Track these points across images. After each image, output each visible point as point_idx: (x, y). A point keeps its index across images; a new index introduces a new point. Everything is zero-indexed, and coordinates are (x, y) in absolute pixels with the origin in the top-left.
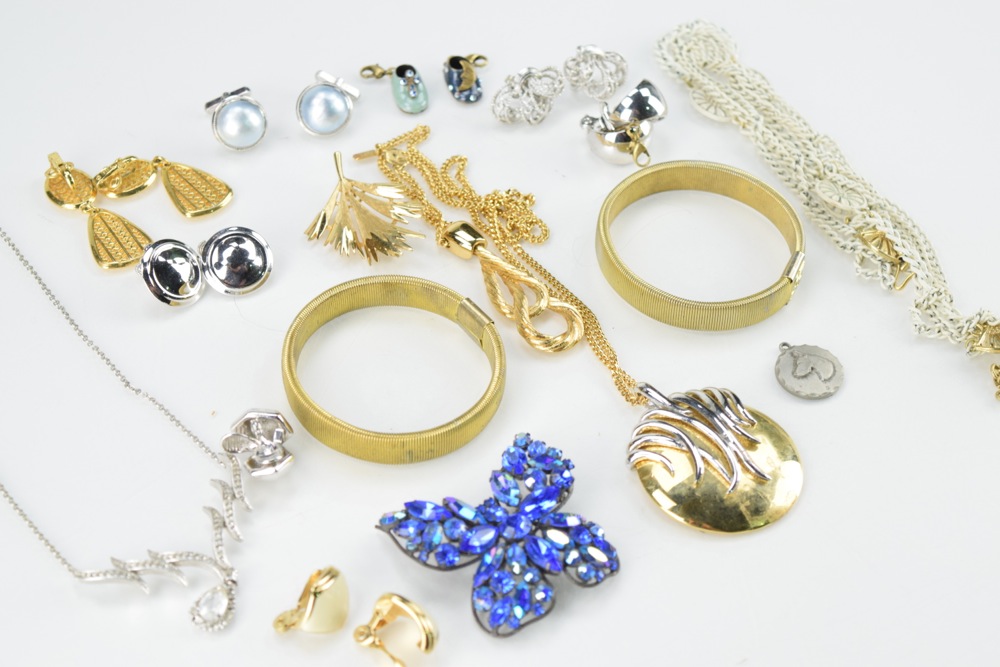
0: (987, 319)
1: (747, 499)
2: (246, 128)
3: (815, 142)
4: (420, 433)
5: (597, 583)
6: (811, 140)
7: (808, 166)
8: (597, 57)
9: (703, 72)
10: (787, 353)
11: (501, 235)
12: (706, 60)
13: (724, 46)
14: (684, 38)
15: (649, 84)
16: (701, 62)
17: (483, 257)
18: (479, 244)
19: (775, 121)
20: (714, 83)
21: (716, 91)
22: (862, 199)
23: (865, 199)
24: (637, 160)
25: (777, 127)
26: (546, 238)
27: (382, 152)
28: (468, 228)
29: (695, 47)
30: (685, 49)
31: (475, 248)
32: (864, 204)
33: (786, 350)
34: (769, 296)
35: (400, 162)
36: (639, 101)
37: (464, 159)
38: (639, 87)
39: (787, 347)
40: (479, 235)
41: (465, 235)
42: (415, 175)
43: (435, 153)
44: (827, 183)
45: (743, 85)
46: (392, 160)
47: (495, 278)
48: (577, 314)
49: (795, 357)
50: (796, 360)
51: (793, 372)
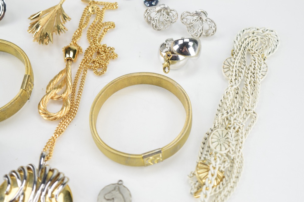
3: (247, 112)
6: (246, 110)
7: (227, 119)
8: (201, 18)
9: (245, 53)
10: (117, 185)
11: (86, 61)
12: (253, 49)
13: (268, 48)
14: (258, 34)
15: (195, 42)
16: (250, 48)
17: (67, 66)
18: (71, 60)
19: (243, 93)
20: (243, 60)
21: (234, 63)
22: (226, 149)
23: (227, 150)
24: (164, 68)
25: (242, 95)
26: (100, 74)
27: (90, 4)
28: (75, 52)
29: (256, 40)
30: (251, 38)
31: (68, 60)
32: (224, 152)
33: (118, 184)
34: (128, 158)
35: (91, 12)
36: (185, 45)
37: (113, 25)
38: (191, 40)
39: (120, 183)
40: (74, 57)
41: (72, 53)
42: (92, 20)
43: (109, 17)
44: (225, 132)
45: (251, 69)
46: (90, 9)
47: (61, 76)
48: (66, 109)
49: (115, 189)
50: (113, 190)
51: (106, 194)
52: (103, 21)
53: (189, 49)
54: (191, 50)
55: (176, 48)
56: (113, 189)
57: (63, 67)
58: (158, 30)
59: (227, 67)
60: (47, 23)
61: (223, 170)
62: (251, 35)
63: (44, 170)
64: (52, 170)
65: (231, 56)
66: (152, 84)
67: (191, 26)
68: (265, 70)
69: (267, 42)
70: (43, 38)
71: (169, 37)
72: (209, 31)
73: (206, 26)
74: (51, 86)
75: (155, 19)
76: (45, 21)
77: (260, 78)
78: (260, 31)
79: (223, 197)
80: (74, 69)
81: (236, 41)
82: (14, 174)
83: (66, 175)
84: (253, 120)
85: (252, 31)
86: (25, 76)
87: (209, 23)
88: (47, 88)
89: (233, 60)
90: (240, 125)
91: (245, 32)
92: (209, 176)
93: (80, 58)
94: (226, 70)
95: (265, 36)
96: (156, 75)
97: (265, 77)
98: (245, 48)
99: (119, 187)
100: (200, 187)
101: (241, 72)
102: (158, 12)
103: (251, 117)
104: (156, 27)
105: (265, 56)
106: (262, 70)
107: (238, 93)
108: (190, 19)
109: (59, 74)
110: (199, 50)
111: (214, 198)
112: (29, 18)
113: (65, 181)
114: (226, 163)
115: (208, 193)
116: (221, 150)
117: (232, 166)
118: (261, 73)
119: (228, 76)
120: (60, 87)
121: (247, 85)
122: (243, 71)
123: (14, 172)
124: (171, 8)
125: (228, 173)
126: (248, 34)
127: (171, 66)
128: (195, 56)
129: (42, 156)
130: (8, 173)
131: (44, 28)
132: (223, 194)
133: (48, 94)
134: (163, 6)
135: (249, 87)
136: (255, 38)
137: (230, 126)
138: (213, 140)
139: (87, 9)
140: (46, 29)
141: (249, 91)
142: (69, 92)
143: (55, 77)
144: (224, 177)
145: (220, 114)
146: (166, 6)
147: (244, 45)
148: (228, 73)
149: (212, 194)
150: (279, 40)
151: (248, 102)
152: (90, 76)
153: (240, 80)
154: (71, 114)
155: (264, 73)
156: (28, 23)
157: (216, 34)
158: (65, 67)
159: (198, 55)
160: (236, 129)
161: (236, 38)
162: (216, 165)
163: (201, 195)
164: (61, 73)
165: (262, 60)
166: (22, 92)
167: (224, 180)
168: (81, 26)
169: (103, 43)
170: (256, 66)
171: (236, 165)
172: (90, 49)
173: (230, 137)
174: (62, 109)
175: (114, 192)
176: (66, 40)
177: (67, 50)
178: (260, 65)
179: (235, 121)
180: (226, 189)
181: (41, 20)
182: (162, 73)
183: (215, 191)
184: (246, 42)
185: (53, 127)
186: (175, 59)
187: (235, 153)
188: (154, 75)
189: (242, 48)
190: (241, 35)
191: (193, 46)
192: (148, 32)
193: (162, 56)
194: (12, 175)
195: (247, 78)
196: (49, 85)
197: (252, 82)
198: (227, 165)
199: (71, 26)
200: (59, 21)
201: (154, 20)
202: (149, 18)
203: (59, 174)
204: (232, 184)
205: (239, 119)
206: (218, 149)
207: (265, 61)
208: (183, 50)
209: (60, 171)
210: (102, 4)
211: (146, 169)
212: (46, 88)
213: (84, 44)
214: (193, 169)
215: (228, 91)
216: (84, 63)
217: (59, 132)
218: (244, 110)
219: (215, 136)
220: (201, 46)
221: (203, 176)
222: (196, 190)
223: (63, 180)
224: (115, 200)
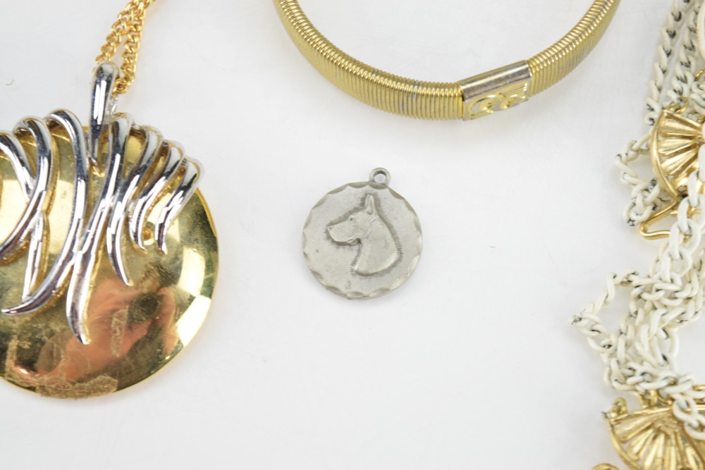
0: (676, 396)
1: (30, 339)
10: (367, 188)
33: (372, 184)
34: (409, 94)
39: (379, 179)
49: (362, 204)
50: (356, 210)
51: (332, 224)
56: (356, 203)
63: (110, 133)
64: (140, 134)
83: (188, 154)
99: (375, 194)
100: (663, 208)
113: (189, 176)
163: (673, 232)
175: (360, 216)
209: (167, 137)
214: (638, 132)
221: (672, 163)
222: (647, 212)
223: (183, 172)
224: (367, 247)
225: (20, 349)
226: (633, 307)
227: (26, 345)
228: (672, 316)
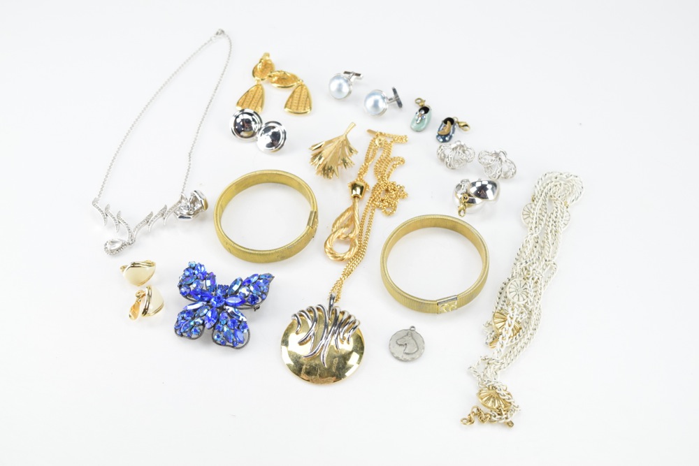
0: (497, 387)
2: (339, 90)
3: (547, 263)
4: (235, 243)
5: (220, 345)
7: (526, 269)
8: (500, 159)
9: (547, 199)
11: (374, 200)
12: (556, 195)
13: (571, 195)
14: (561, 179)
15: (494, 185)
16: (552, 194)
17: (354, 203)
18: (358, 197)
19: (544, 242)
20: (544, 207)
21: (534, 209)
22: (524, 300)
23: (526, 301)
24: (460, 211)
25: (542, 244)
26: (389, 215)
27: (377, 136)
28: (362, 188)
29: (558, 186)
30: (553, 183)
31: (355, 197)
32: (522, 303)
33: (410, 330)
34: (422, 303)
35: (378, 145)
36: (483, 188)
37: (403, 161)
38: (490, 183)
39: (413, 329)
40: (361, 193)
41: (358, 190)
42: (379, 154)
43: (397, 151)
44: (523, 282)
45: (553, 217)
46: (377, 142)
47: (347, 214)
48: (355, 250)
49: (407, 335)
50: (405, 336)
51: (398, 339)
52: (392, 155)
53: (487, 192)
54: (489, 193)
55: (473, 190)
56: (405, 334)
57: (349, 204)
58: (453, 169)
59: (528, 213)
60: (331, 155)
61: (520, 321)
62: (554, 180)
63: (334, 311)
64: (343, 313)
65: (532, 202)
66: (446, 227)
67: (489, 167)
68: (567, 218)
69: (570, 189)
70: (327, 171)
71: (465, 177)
72: (509, 174)
73: (505, 167)
74: (337, 225)
75: (450, 157)
76: (328, 153)
77: (562, 227)
78: (564, 176)
79: (519, 349)
80: (360, 208)
81: (537, 186)
82: (302, 313)
83: (356, 318)
84: (552, 271)
85: (555, 175)
86: (311, 213)
87: (509, 164)
88: (333, 227)
89: (534, 207)
90: (539, 275)
91: (547, 176)
92: (507, 326)
93: (367, 196)
94: (525, 217)
95: (569, 182)
96: (451, 219)
97: (567, 226)
98: (546, 194)
99: (411, 332)
100: (495, 338)
101: (542, 220)
102: (453, 149)
103: (551, 268)
104: (450, 165)
105: (568, 203)
106: (564, 218)
107: (537, 242)
108: (489, 159)
109: (345, 212)
110: (498, 194)
111: (510, 349)
112: (310, 149)
113: (356, 324)
114: (524, 314)
115: (505, 343)
116: (519, 300)
117: (529, 318)
118: (563, 222)
119: (528, 224)
120: (347, 226)
121: (547, 234)
122: (544, 219)
123: (303, 311)
124: (468, 146)
125: (525, 325)
126: (550, 178)
127: (467, 210)
128: (493, 200)
129: (332, 298)
130: (296, 312)
131: (328, 160)
132: (519, 345)
133: (334, 233)
134: (458, 143)
135: (550, 236)
136: (558, 184)
137: (528, 276)
138: (511, 290)
139: (373, 141)
140: (330, 161)
141: (549, 241)
142: (357, 231)
143: (342, 215)
144: (520, 329)
145: (518, 264)
146: (463, 144)
147: (545, 190)
148: (527, 220)
149: (508, 345)
150: (584, 186)
151: (549, 252)
152: (378, 215)
153: (540, 228)
154: (359, 254)
155: (566, 222)
156: (310, 155)
157: (515, 176)
158: (352, 204)
159: (496, 198)
160: (535, 280)
161: (537, 182)
162: (514, 315)
163: (498, 345)
164: (347, 210)
165: (565, 207)
166: (309, 229)
167: (521, 331)
168: (367, 160)
169: (391, 180)
170: (558, 214)
171: (534, 317)
172: (378, 186)
173: (528, 288)
174: (350, 250)
175: (406, 338)
176: (351, 175)
177: (354, 186)
178: (563, 213)
179: (534, 271)
180: (523, 341)
181: (324, 152)
182: (456, 215)
183: (512, 342)
184: (548, 187)
185: (340, 268)
186: (472, 202)
187: (533, 304)
188: (448, 218)
189: (544, 194)
190: (543, 179)
191: (492, 189)
192: (441, 170)
193: (457, 197)
194: (301, 315)
195: (548, 226)
196: (335, 224)
197: (553, 231)
198: (525, 316)
199: (357, 159)
200: (344, 154)
201: (448, 157)
202: (443, 155)
203: (350, 317)
204: (529, 336)
205: (538, 269)
206: (516, 299)
207: (568, 209)
208: (481, 192)
209: (351, 313)
210: (389, 136)
211: (439, 317)
212: (331, 225)
213: (370, 180)
214: (489, 318)
215: (528, 239)
216: (372, 202)
217: (347, 274)
218: (544, 261)
219: (512, 286)
220: (499, 189)
221: (499, 325)
222: (491, 340)
223: (354, 323)
224: (408, 346)
225: (306, 368)
226: (486, 365)
227: (308, 367)
228: (497, 367)
